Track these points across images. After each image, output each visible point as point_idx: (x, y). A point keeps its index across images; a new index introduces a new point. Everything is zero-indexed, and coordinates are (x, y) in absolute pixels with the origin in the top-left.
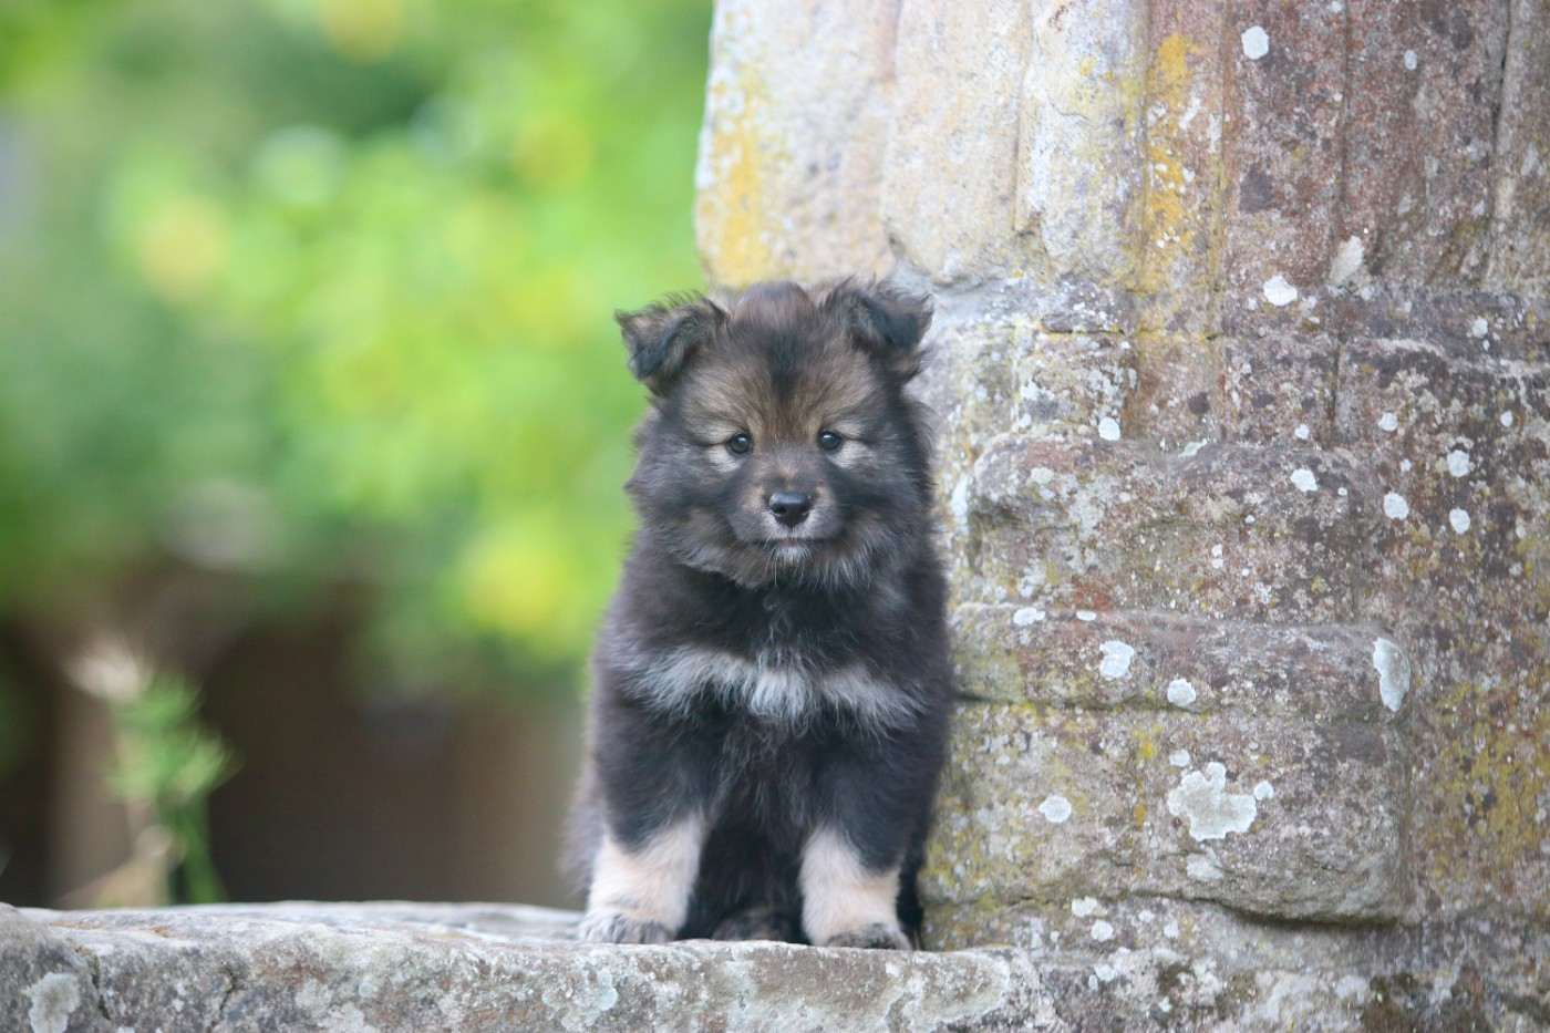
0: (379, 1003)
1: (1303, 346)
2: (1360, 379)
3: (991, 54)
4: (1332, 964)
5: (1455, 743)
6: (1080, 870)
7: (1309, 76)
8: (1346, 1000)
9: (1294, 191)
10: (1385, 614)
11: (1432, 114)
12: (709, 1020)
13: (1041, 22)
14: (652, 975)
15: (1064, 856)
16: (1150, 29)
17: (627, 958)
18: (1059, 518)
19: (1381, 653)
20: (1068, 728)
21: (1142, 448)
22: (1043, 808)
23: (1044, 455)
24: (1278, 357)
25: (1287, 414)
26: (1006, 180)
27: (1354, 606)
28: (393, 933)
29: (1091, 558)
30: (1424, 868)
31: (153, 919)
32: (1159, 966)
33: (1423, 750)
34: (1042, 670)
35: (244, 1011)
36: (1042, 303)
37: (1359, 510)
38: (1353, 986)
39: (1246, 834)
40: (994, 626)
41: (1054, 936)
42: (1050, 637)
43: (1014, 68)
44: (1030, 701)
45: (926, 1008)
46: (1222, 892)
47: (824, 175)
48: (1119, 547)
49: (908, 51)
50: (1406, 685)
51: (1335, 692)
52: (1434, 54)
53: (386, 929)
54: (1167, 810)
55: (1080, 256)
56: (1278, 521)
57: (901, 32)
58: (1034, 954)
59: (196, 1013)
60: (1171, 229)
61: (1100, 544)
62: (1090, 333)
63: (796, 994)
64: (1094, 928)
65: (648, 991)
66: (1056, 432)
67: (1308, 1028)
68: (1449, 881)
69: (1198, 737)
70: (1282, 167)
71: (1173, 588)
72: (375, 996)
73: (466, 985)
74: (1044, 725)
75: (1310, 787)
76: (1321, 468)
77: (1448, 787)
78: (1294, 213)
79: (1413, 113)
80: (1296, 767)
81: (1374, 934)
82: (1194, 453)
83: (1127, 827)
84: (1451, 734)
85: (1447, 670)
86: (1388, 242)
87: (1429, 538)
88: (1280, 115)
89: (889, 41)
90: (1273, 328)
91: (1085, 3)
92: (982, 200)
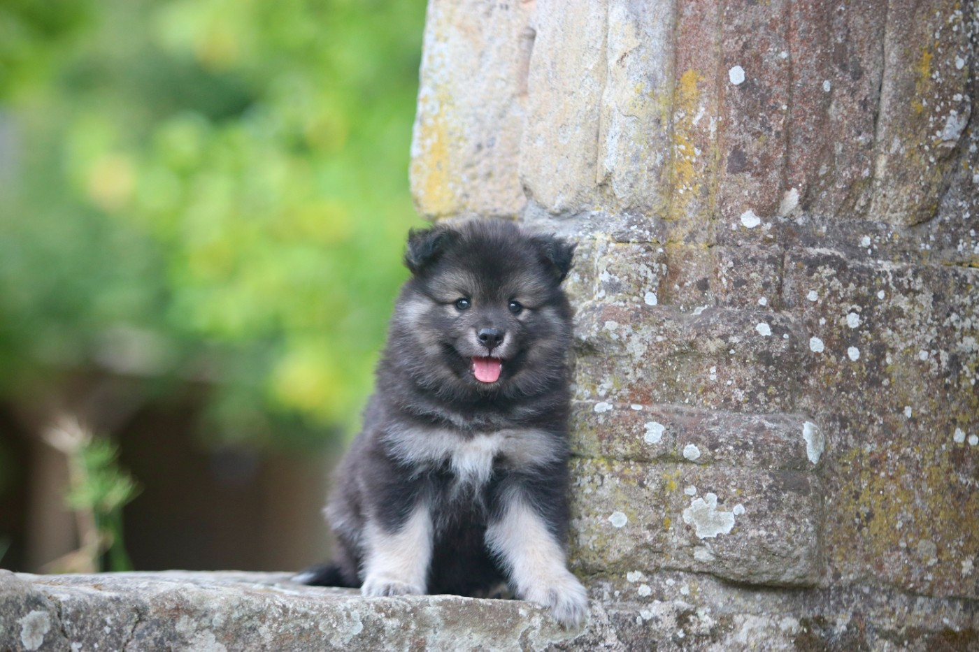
0: (224, 630)
1: (764, 251)
2: (796, 271)
3: (583, 81)
4: (778, 610)
5: (850, 483)
6: (632, 555)
7: (768, 95)
8: (786, 632)
9: (759, 162)
10: (810, 408)
11: (839, 117)
12: (416, 640)
13: (612, 62)
14: (383, 615)
15: (621, 547)
16: (676, 67)
17: (368, 604)
18: (621, 350)
19: (807, 429)
20: (626, 472)
21: (670, 310)
22: (610, 519)
23: (612, 313)
24: (749, 258)
25: (754, 290)
26: (592, 154)
27: (792, 402)
28: (233, 589)
29: (640, 373)
30: (832, 555)
31: (93, 579)
32: (678, 611)
33: (832, 486)
34: (611, 438)
35: (145, 633)
36: (612, 225)
37: (795, 347)
38: (790, 623)
39: (728, 535)
40: (583, 412)
41: (617, 593)
42: (616, 420)
43: (597, 89)
44: (604, 457)
45: (542, 635)
46: (714, 568)
47: (485, 150)
48: (656, 367)
49: (535, 78)
50: (822, 449)
51: (781, 453)
52: (840, 83)
53: (229, 587)
54: (683, 520)
55: (634, 198)
56: (748, 353)
57: (531, 67)
58: (605, 603)
59: (118, 635)
60: (687, 183)
61: (645, 366)
62: (640, 243)
63: (467, 626)
64: (640, 589)
65: (381, 623)
66: (620, 301)
67: (764, 648)
68: (846, 563)
69: (701, 478)
70: (752, 147)
71: (687, 391)
72: (222, 626)
73: (275, 620)
74: (612, 470)
75: (766, 508)
76: (774, 323)
77: (846, 508)
78: (759, 174)
79: (828, 117)
80: (758, 496)
81: (802, 593)
82: (700, 313)
83: (659, 530)
84: (848, 478)
85: (846, 440)
86: (813, 192)
87: (836, 364)
88: (751, 117)
89: (524, 72)
90: (746, 241)
91: (638, 51)
92: (577, 165)
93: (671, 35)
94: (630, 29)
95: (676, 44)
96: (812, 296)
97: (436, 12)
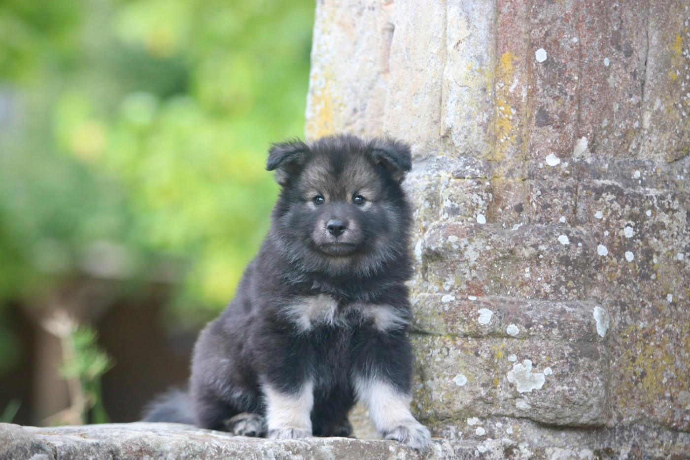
1: (563, 183)
2: (587, 197)
3: (429, 61)
4: (577, 444)
5: (628, 350)
6: (470, 406)
7: (564, 69)
8: (584, 459)
9: (558, 118)
10: (598, 296)
11: (616, 84)
13: (450, 47)
14: (291, 452)
15: (463, 400)
16: (496, 50)
17: (280, 445)
18: (460, 257)
19: (597, 312)
20: (465, 345)
21: (495, 227)
22: (455, 379)
23: (454, 230)
24: (552, 188)
25: (556, 212)
26: (437, 114)
27: (585, 292)
28: (181, 436)
29: (474, 273)
30: (616, 403)
31: (80, 430)
32: (505, 446)
33: (615, 353)
34: (454, 321)
36: (452, 166)
37: (587, 252)
38: (587, 453)
39: (540, 390)
40: (434, 303)
41: (460, 433)
42: (457, 307)
43: (439, 67)
44: (449, 334)
46: (531, 414)
47: (359, 113)
48: (486, 269)
49: (394, 60)
50: (608, 326)
51: (578, 329)
52: (616, 59)
53: (178, 434)
54: (507, 380)
55: (468, 146)
56: (553, 257)
57: (391, 52)
58: (452, 441)
60: (506, 134)
61: (478, 268)
62: (473, 178)
64: (477, 430)
65: (289, 459)
66: (459, 221)
68: (627, 408)
69: (520, 349)
70: (553, 108)
71: (509, 286)
73: (212, 457)
74: (455, 344)
75: (567, 370)
76: (571, 235)
77: (626, 369)
78: (558, 127)
79: (608, 85)
80: (562, 361)
81: (595, 431)
82: (517, 229)
83: (490, 387)
84: (627, 347)
85: (625, 319)
86: (598, 139)
87: (617, 264)
88: (552, 86)
89: (386, 56)
90: (550, 176)
91: (469, 39)
92: (426, 122)
93: (493, 27)
94: (463, 23)
95: (497, 33)
96: (599, 215)
97: (322, 12)
